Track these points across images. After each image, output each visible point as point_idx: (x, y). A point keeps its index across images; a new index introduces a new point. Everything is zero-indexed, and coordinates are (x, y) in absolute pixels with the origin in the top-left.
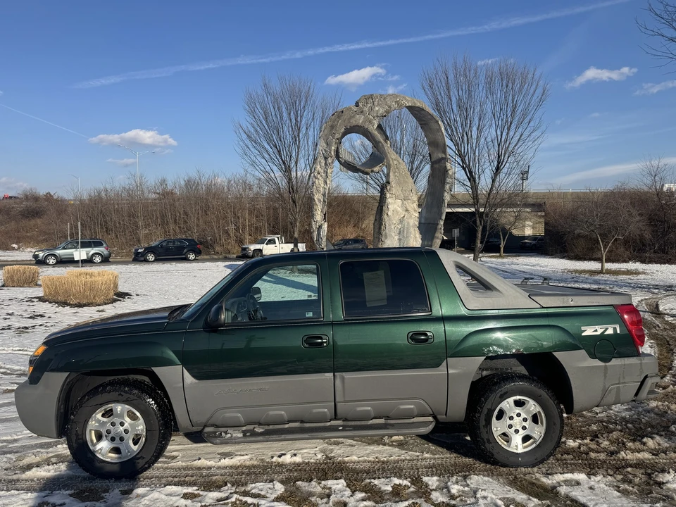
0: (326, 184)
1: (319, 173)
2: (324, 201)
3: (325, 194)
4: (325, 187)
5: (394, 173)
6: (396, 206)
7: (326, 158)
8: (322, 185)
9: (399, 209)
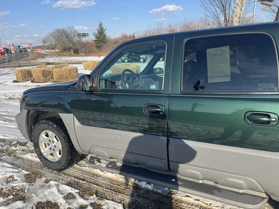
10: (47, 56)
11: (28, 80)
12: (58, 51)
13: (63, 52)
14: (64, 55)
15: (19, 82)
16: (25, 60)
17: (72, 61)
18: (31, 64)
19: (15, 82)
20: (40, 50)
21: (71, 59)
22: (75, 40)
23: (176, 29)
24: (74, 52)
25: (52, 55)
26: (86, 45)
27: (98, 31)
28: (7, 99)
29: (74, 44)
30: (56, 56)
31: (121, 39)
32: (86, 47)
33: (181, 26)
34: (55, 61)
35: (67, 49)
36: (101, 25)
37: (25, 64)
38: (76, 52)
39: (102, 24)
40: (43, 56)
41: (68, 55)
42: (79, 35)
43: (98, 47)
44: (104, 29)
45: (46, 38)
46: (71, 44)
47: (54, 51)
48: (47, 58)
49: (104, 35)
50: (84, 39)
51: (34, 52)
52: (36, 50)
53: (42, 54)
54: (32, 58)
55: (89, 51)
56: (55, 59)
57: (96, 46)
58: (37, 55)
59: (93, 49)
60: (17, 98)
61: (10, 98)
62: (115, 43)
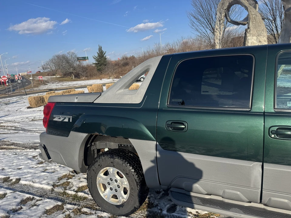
0: (220, 34)
1: (217, 29)
2: (220, 43)
3: (220, 39)
4: (220, 36)
5: (252, 22)
6: (253, 40)
7: (220, 21)
8: (219, 35)
9: (255, 41)
10: (49, 82)
11: (41, 106)
12: (59, 76)
13: (64, 77)
14: (65, 80)
15: (33, 108)
16: (28, 88)
17: (75, 86)
18: (35, 92)
19: (28, 108)
20: (42, 78)
21: (73, 84)
22: (75, 65)
23: (174, 48)
24: (75, 77)
25: (53, 81)
26: (87, 69)
27: (99, 55)
28: (31, 121)
29: (74, 69)
30: (57, 82)
31: (121, 61)
32: (87, 71)
33: (179, 45)
34: (57, 87)
35: (68, 74)
36: (100, 49)
37: (30, 92)
38: (78, 76)
39: (101, 47)
40: (45, 83)
41: (69, 80)
42: (78, 59)
43: (99, 70)
44: (104, 53)
45: (46, 65)
46: (71, 69)
47: (55, 77)
48: (49, 84)
49: (104, 58)
50: (85, 63)
51: (34, 79)
52: (36, 77)
53: (43, 81)
54: (35, 86)
55: (90, 74)
56: (57, 84)
57: (97, 69)
58: (38, 83)
59: (94, 72)
60: (39, 120)
61: (33, 120)
62: (116, 65)
